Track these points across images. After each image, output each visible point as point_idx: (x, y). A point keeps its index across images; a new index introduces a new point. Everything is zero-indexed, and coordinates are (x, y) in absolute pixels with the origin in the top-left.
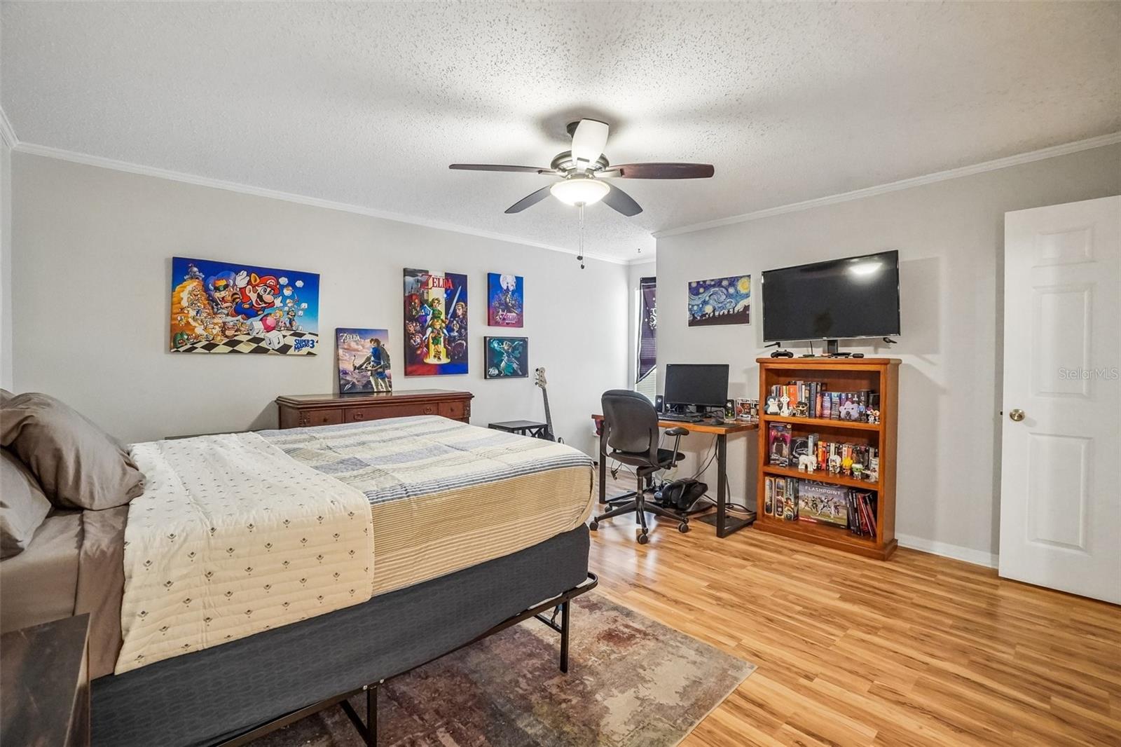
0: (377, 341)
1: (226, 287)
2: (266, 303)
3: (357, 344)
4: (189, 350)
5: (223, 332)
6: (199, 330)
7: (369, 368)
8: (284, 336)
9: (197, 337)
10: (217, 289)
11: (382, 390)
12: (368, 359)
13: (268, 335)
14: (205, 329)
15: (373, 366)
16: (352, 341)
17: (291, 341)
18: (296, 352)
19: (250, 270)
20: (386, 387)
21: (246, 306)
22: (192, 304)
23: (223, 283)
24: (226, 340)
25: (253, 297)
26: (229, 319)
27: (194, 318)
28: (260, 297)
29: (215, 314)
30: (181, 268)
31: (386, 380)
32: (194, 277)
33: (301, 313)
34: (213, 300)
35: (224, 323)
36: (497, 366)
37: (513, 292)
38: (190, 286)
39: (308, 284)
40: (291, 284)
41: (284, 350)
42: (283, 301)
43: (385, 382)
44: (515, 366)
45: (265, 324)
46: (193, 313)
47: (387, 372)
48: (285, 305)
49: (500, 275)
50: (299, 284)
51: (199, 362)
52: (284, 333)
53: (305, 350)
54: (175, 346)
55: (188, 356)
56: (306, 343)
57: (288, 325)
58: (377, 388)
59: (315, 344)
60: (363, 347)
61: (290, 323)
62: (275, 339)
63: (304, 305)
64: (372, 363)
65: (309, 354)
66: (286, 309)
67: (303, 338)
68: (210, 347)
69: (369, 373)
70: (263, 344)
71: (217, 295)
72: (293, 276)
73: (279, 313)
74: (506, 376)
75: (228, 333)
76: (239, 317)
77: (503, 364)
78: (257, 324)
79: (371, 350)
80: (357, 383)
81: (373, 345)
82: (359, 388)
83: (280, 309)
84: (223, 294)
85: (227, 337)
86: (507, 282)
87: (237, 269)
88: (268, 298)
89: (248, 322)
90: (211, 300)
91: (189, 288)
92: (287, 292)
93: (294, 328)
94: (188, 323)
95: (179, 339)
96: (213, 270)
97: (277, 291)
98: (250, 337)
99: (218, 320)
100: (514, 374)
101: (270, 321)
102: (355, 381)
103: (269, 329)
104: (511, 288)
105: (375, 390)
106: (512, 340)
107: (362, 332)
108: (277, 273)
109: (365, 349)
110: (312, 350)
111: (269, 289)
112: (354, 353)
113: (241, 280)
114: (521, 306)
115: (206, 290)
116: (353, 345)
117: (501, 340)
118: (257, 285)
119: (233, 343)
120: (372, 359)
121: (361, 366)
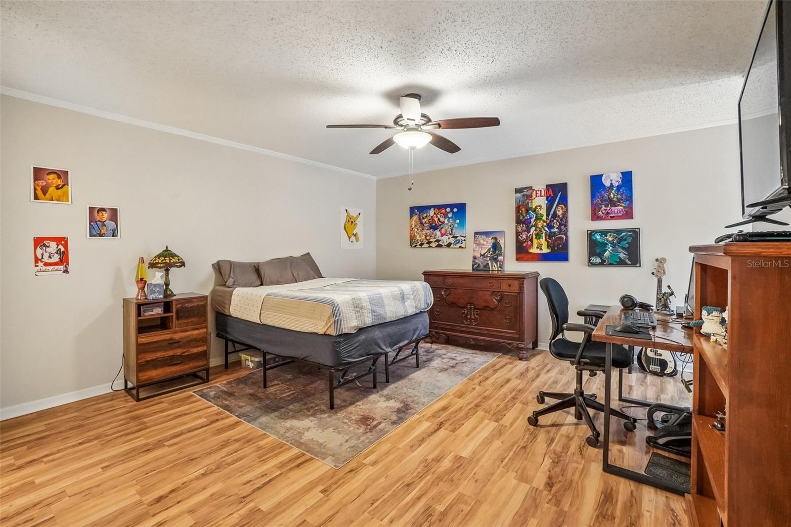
0: (496, 239)
1: (426, 216)
2: (441, 222)
3: (484, 241)
4: (415, 246)
5: (426, 237)
6: (418, 238)
7: (489, 255)
8: (449, 238)
9: (418, 240)
10: (423, 218)
11: (495, 269)
12: (489, 250)
13: (442, 238)
14: (420, 237)
15: (491, 254)
16: (481, 239)
17: (452, 240)
18: (454, 247)
19: (435, 207)
20: (498, 267)
21: (434, 225)
22: (415, 226)
23: (425, 215)
24: (427, 241)
25: (436, 219)
26: (428, 231)
27: (416, 233)
28: (439, 219)
29: (423, 229)
30: (412, 210)
31: (498, 263)
32: (416, 214)
33: (456, 225)
34: (422, 224)
35: (426, 233)
36: (600, 255)
37: (619, 188)
38: (415, 218)
39: (461, 209)
40: (452, 211)
41: (449, 245)
42: (448, 220)
43: (497, 264)
44: (622, 255)
45: (441, 233)
46: (416, 230)
47: (500, 258)
48: (449, 222)
49: (601, 176)
50: (455, 210)
51: (419, 251)
52: (449, 236)
53: (458, 245)
54: (411, 245)
55: (415, 249)
56: (458, 242)
57: (451, 232)
58: (492, 267)
59: (463, 241)
60: (487, 242)
61: (452, 231)
62: (445, 240)
63: (458, 221)
64: (491, 252)
65: (460, 247)
66: (450, 224)
67: (458, 239)
68: (421, 245)
69: (489, 258)
70: (440, 243)
71: (424, 221)
72: (452, 206)
73: (447, 227)
74: (611, 265)
75: (428, 238)
76: (431, 230)
77: (607, 254)
78: (438, 233)
79: (492, 244)
80: (481, 264)
81: (493, 241)
82: (482, 267)
83: (447, 224)
84: (425, 220)
85: (427, 240)
86: (612, 178)
87: (429, 207)
88: (442, 219)
89: (434, 232)
90: (422, 223)
91: (414, 219)
92: (450, 215)
93: (453, 234)
94: (414, 235)
95: (413, 242)
96: (423, 209)
97: (446, 215)
98: (435, 240)
99: (424, 232)
100: (621, 263)
101: (443, 231)
102: (480, 263)
103: (442, 235)
104: (616, 184)
105: (491, 269)
106: (618, 232)
107: (487, 234)
108: (445, 206)
109: (488, 243)
110: (462, 245)
111: (442, 215)
112: (481, 246)
113: (432, 212)
114: (630, 199)
115: (420, 219)
116: (482, 241)
117: (604, 233)
118: (438, 214)
119: (429, 243)
120: (492, 250)
121: (484, 254)
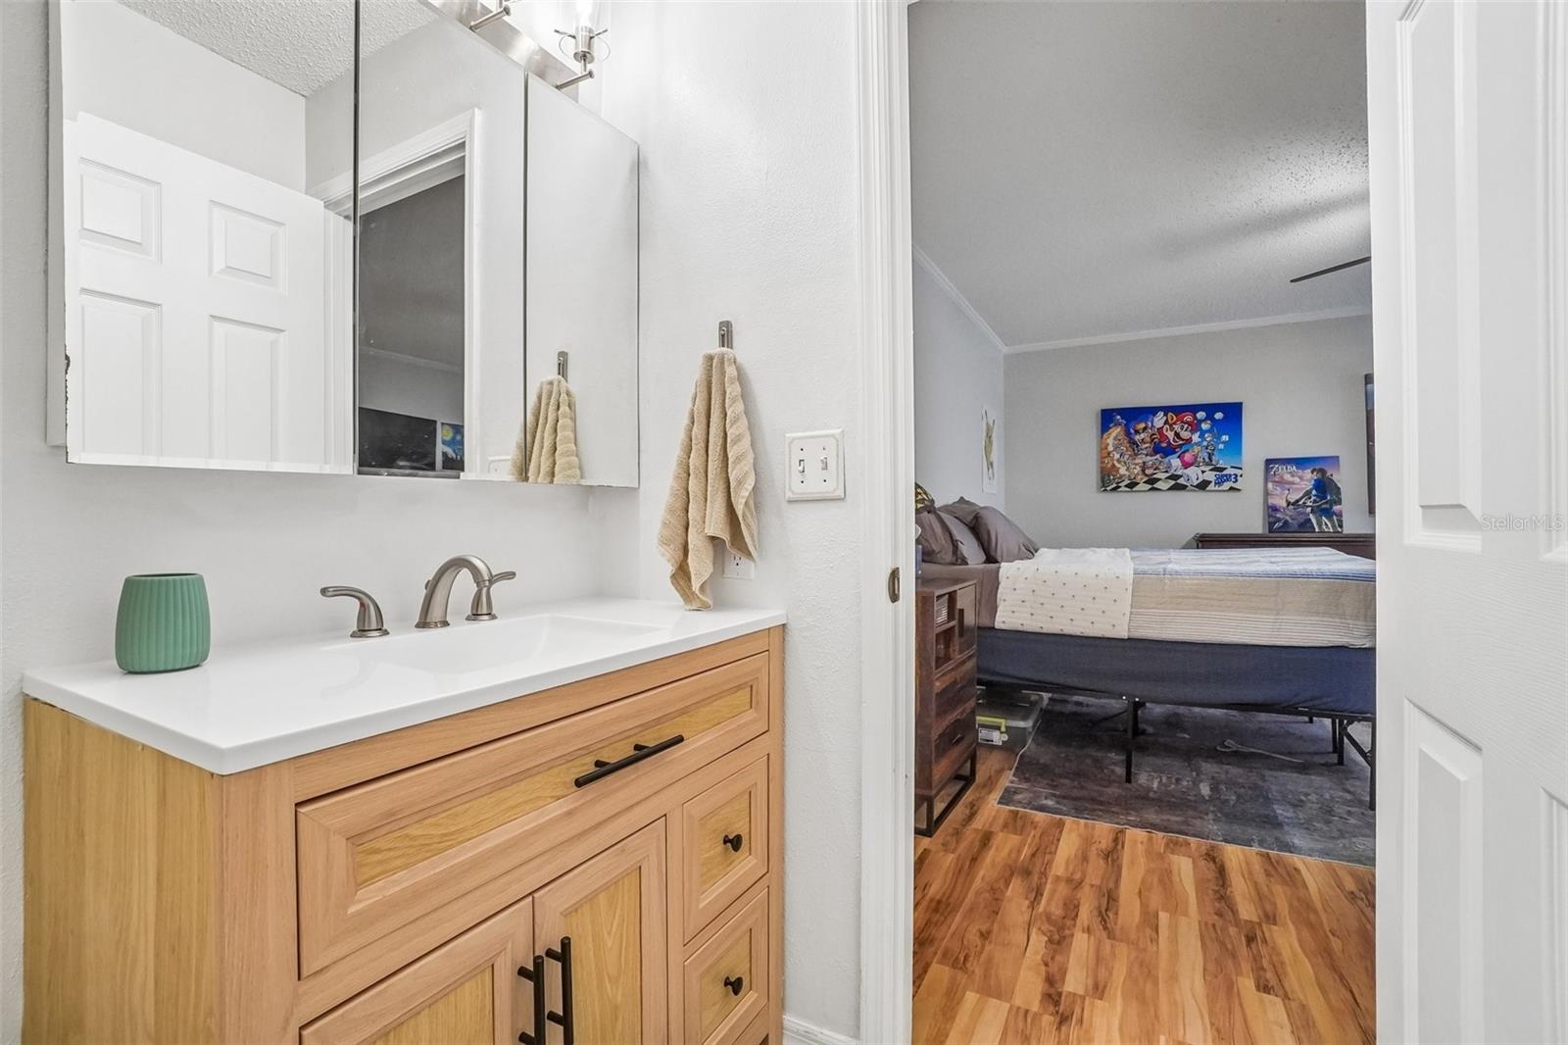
0: (1322, 471)
1: (1145, 429)
2: (1183, 440)
3: (1293, 476)
4: (1114, 489)
5: (1143, 471)
6: (1123, 471)
7: (1309, 504)
8: (1203, 472)
9: (1121, 476)
10: (1137, 432)
11: (1326, 530)
12: (1308, 494)
13: (1186, 471)
14: (1128, 469)
15: (1315, 501)
16: (1286, 473)
17: (1211, 476)
18: (1217, 488)
19: (1166, 410)
20: (1334, 526)
21: (1164, 445)
22: (1116, 448)
23: (1143, 425)
24: (1146, 479)
25: (1171, 435)
26: (1149, 458)
27: (1118, 461)
28: (1177, 435)
29: (1136, 455)
30: (1107, 418)
31: (1335, 518)
32: (1118, 424)
33: (1221, 446)
34: (1135, 443)
35: (1144, 463)
38: (1116, 432)
39: (1230, 416)
40: (1210, 417)
41: (1203, 486)
42: (1202, 436)
43: (1332, 521)
45: (1183, 461)
46: (1117, 456)
47: (1336, 508)
48: (1204, 439)
50: (1219, 416)
51: (1124, 500)
52: (1203, 468)
53: (1226, 486)
54: (1103, 486)
55: (1114, 495)
56: (1228, 478)
57: (1207, 460)
58: (1320, 526)
59: (1239, 478)
60: (1301, 478)
61: (1210, 458)
62: (1194, 474)
63: (1225, 438)
64: (1313, 498)
65: (1232, 489)
66: (1205, 443)
67: (1225, 472)
68: (1132, 485)
69: (1309, 509)
70: (1181, 481)
71: (1137, 438)
72: (1210, 409)
73: (1196, 449)
75: (1148, 472)
76: (1158, 456)
78: (1175, 462)
79: (1313, 482)
80: (1290, 521)
81: (1315, 476)
82: (1294, 524)
83: (1197, 444)
84: (1142, 436)
85: (1146, 475)
87: (1153, 411)
88: (1185, 435)
89: (1166, 460)
90: (1133, 443)
91: (1114, 434)
92: (1205, 426)
93: (1214, 462)
94: (1114, 465)
95: (1108, 480)
96: (1133, 416)
97: (1195, 427)
98: (1168, 475)
99: (1139, 461)
101: (1188, 457)
102: (1288, 518)
103: (1186, 465)
105: (1317, 530)
107: (1300, 462)
108: (1193, 409)
110: (1235, 486)
111: (1186, 426)
112: (1287, 486)
113: (1159, 420)
115: (1128, 434)
116: (1288, 477)
118: (1174, 423)
119: (1152, 481)
120: (1314, 492)
121: (1298, 501)
